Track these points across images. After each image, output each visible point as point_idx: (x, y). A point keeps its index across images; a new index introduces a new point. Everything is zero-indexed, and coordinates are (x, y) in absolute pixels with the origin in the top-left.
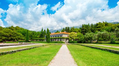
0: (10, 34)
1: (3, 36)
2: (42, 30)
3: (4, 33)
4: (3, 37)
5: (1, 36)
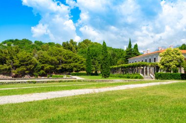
0: (60, 57)
1: (46, 62)
2: (130, 45)
3: (49, 57)
4: (47, 65)
5: (44, 63)
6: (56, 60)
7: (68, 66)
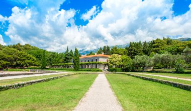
0: (15, 56)
3: (5, 55)
4: (3, 61)
6: (12, 57)
7: (23, 63)
